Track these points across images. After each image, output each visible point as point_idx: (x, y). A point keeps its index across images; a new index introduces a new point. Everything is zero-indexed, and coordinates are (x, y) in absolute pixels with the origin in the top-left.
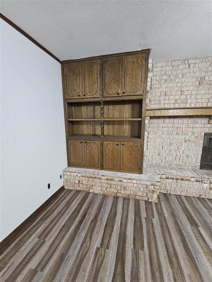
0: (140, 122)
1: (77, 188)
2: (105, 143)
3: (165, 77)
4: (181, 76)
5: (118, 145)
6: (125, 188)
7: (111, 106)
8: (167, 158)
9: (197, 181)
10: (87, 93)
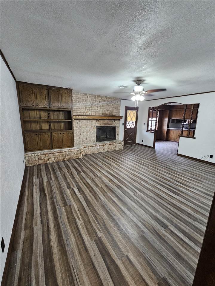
0: (71, 122)
1: (37, 163)
2: (53, 133)
3: (78, 100)
4: (84, 100)
5: (61, 134)
6: (68, 155)
7: (52, 112)
8: (83, 139)
9: (95, 146)
10: (39, 104)
